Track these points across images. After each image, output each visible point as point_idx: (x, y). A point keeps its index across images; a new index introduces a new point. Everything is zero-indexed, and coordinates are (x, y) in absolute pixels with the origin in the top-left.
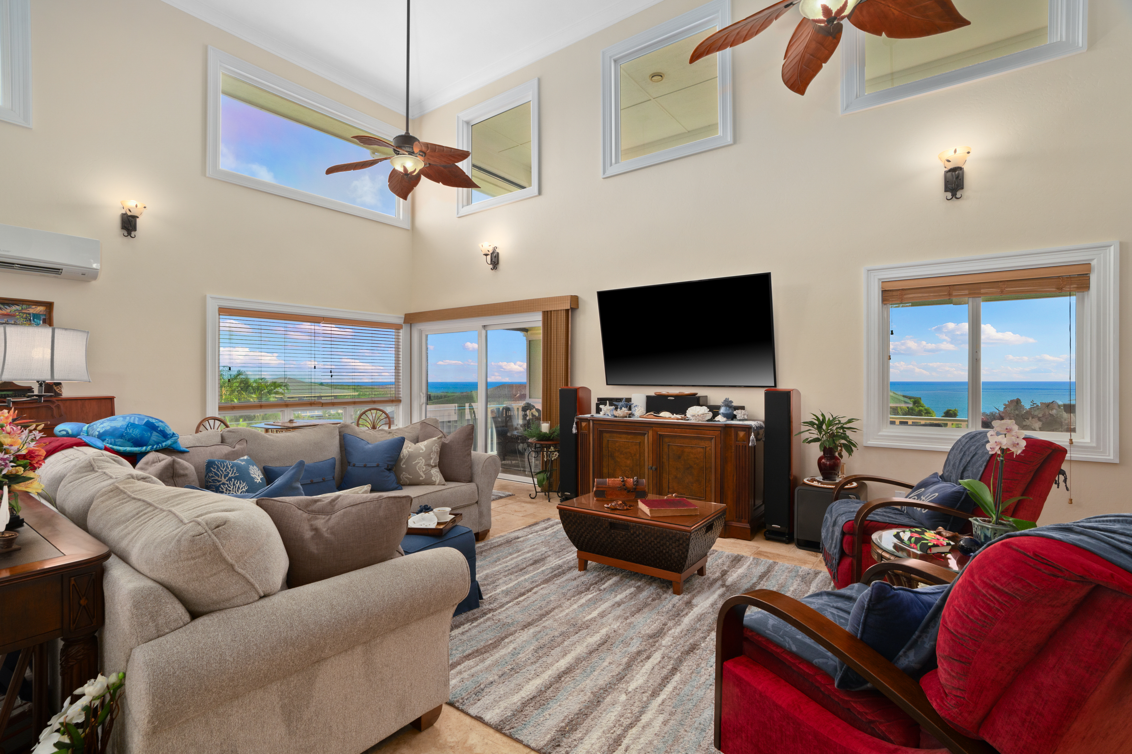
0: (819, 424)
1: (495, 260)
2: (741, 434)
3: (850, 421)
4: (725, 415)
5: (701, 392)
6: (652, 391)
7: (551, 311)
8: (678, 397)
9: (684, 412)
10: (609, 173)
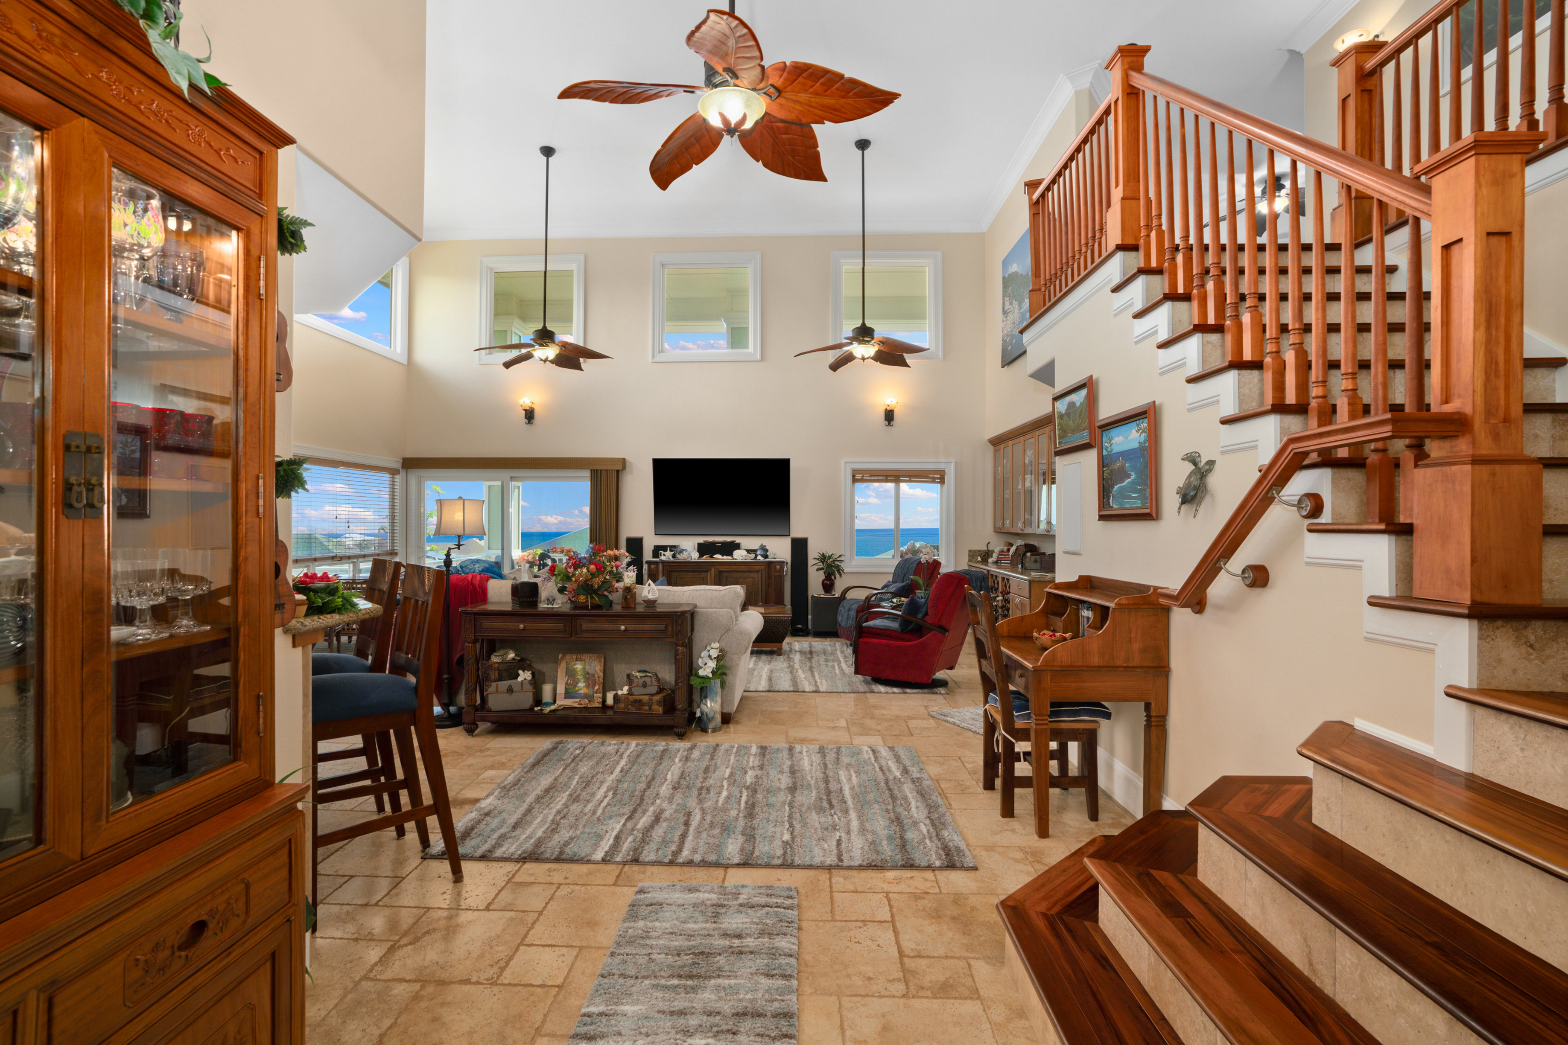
0: (823, 558)
1: (530, 415)
2: (778, 567)
3: (840, 556)
4: (762, 556)
5: (738, 540)
6: (701, 540)
7: (601, 470)
8: (724, 544)
9: (731, 554)
10: (656, 360)
